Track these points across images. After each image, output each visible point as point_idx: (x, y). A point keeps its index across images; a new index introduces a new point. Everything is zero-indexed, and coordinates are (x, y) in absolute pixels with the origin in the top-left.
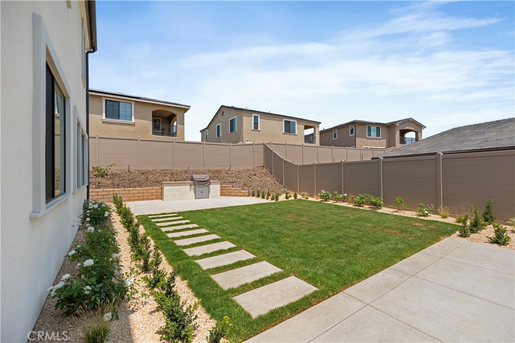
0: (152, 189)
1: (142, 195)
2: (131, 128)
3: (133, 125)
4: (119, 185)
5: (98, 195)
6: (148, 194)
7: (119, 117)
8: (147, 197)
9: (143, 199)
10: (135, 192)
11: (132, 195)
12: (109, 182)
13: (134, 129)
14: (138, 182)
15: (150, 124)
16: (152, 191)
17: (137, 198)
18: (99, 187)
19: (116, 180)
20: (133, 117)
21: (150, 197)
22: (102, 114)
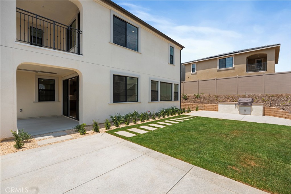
0: (216, 105)
1: (210, 108)
2: (232, 71)
3: (234, 69)
4: (202, 102)
5: (192, 106)
6: (205, 107)
7: (226, 66)
8: (213, 109)
9: (211, 110)
10: (207, 106)
11: (206, 107)
12: (199, 101)
13: (234, 71)
14: (212, 101)
15: (244, 66)
16: (215, 106)
17: (208, 109)
18: (195, 103)
19: (202, 100)
20: (233, 65)
21: (214, 110)
22: (217, 67)
